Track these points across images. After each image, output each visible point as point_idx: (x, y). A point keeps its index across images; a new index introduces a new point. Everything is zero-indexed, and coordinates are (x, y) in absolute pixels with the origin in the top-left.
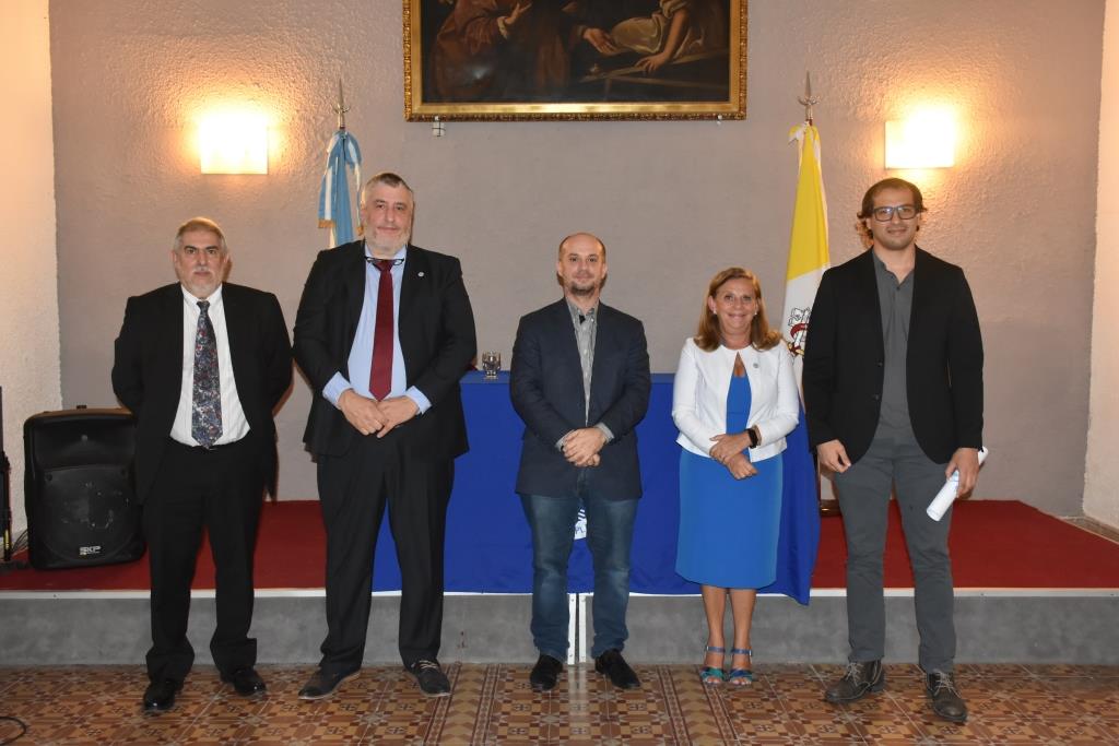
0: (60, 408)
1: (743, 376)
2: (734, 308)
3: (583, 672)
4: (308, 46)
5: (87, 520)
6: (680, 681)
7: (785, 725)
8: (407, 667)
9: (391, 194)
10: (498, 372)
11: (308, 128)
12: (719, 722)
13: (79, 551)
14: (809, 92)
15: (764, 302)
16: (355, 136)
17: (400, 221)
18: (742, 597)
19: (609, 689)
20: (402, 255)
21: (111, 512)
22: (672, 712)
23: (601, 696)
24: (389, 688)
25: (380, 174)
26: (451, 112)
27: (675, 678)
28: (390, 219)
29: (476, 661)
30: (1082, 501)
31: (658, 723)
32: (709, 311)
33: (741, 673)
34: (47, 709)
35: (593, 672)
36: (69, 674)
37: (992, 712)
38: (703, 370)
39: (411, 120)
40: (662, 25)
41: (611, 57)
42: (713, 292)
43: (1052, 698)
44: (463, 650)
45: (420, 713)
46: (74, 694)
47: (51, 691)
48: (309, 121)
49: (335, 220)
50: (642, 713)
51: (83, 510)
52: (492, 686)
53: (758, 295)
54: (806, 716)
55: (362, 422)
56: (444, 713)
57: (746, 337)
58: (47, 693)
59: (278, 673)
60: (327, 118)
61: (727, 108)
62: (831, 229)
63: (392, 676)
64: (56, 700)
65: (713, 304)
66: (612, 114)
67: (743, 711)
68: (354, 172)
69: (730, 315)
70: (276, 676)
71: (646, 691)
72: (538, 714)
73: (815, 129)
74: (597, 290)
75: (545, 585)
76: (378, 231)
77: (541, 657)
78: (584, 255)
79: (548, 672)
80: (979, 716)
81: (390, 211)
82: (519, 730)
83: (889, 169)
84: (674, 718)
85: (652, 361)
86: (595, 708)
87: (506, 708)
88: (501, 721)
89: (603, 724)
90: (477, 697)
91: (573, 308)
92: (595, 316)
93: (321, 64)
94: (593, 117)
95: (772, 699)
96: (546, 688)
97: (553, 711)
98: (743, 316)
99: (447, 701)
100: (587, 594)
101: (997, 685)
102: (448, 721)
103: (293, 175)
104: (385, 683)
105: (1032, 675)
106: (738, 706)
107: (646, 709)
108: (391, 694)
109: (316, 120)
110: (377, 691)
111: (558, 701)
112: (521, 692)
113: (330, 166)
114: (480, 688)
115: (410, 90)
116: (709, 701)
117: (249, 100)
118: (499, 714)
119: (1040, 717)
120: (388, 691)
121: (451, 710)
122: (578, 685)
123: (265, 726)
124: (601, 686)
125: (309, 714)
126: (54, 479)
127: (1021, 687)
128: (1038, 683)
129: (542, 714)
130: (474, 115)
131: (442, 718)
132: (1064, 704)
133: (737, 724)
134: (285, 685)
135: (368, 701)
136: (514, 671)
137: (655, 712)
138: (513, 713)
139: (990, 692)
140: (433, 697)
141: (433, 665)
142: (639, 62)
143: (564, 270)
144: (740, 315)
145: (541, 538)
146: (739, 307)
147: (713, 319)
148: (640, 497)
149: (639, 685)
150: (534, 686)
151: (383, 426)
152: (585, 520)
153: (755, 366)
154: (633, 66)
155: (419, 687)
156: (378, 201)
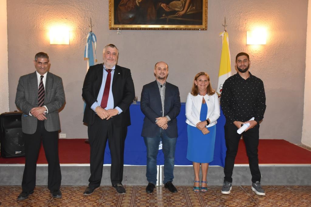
0: (9, 112)
1: (205, 103)
3: (161, 188)
4: (81, 8)
5: (18, 144)
6: (189, 190)
7: (219, 203)
8: (113, 186)
9: (112, 50)
10: (137, 102)
11: (81, 31)
12: (201, 202)
13: (15, 153)
14: (225, 22)
16: (95, 34)
18: (205, 165)
19: (168, 193)
20: (114, 68)
22: (187, 199)
23: (166, 195)
24: (105, 192)
25: (109, 44)
26: (123, 27)
27: (187, 190)
28: (111, 57)
29: (130, 185)
30: (301, 140)
31: (183, 202)
32: (195, 84)
33: (204, 188)
34: (7, 198)
35: (164, 188)
36: (13, 188)
37: (277, 199)
38: (193, 102)
39: (111, 29)
40: (183, 3)
41: (169, 12)
42: (196, 79)
43: (294, 195)
44: (127, 182)
45: (115, 199)
46: (15, 193)
47: (8, 193)
48: (81, 29)
49: (89, 58)
50: (178, 200)
51: (16, 141)
52: (135, 192)
53: (209, 80)
54: (225, 200)
55: (102, 115)
56: (121, 199)
57: (205, 92)
58: (7, 193)
59: (73, 188)
60: (86, 29)
61: (201, 27)
62: (231, 61)
63: (106, 189)
64: (10, 195)
65: (196, 82)
66: (169, 28)
67: (207, 199)
68: (94, 44)
69: (201, 86)
70: (73, 189)
71: (179, 193)
73: (227, 33)
74: (165, 78)
75: (150, 163)
76: (108, 60)
77: (149, 183)
78: (162, 68)
79: (151, 188)
80: (274, 200)
81: (111, 55)
82: (143, 204)
83: (248, 45)
84: (188, 201)
85: (181, 98)
86: (165, 198)
87: (139, 198)
88: (138, 202)
89: (167, 202)
90: (131, 195)
91: (159, 83)
92: (165, 85)
93: (85, 13)
94: (163, 29)
95: (215, 195)
96: (151, 192)
97: (153, 199)
98: (205, 86)
99: (122, 196)
100: (162, 166)
101: (279, 191)
102: (123, 202)
103: (77, 45)
104: (104, 191)
105: (288, 188)
106: (206, 197)
107: (179, 198)
108: (106, 194)
109: (84, 29)
110: (102, 193)
111: (154, 196)
112: (143, 193)
113: (87, 42)
114: (131, 192)
115: (111, 21)
116: (197, 196)
117: (64, 23)
118: (137, 200)
119: (291, 200)
120: (105, 193)
121: (123, 198)
122: (159, 192)
123: (70, 203)
124: (166, 191)
125: (83, 199)
126: (8, 132)
127: (285, 192)
128: (290, 191)
129: (150, 200)
130: (129, 28)
131: (121, 201)
132: (298, 196)
133: (206, 202)
134: (75, 191)
135: (100, 196)
136: (141, 188)
137: (182, 199)
138: (141, 200)
139: (277, 193)
140: (119, 194)
141: (120, 185)
142: (177, 13)
143: (156, 72)
144: (203, 86)
145: (149, 149)
146: (203, 83)
147: (196, 87)
148: (177, 137)
149: (177, 191)
150: (147, 192)
151: (108, 117)
152: (162, 144)
153: (208, 100)
154: (175, 14)
155: (116, 192)
156: (108, 52)
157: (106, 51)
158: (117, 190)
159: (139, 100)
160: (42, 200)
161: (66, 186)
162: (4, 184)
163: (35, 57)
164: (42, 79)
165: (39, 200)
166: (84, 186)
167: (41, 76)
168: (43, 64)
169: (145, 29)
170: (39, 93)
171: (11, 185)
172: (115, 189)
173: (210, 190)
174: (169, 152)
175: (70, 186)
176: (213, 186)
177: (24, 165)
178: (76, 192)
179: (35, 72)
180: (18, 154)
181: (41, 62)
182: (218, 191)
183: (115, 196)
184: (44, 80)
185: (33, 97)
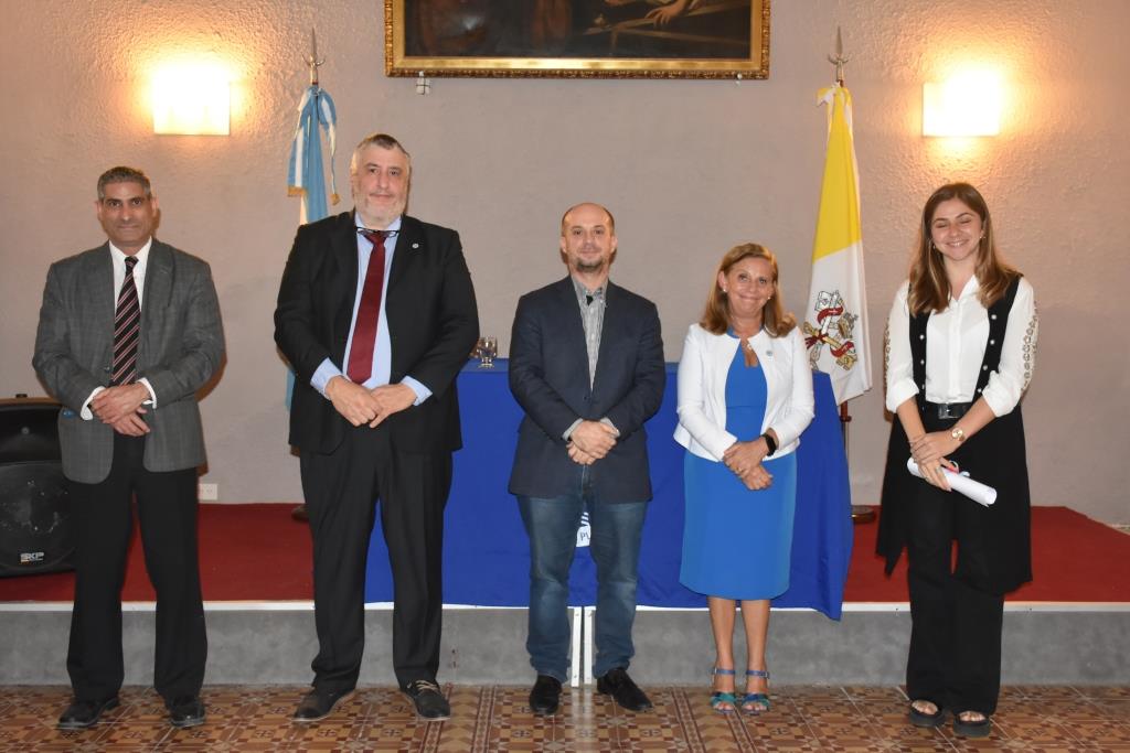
1: (755, 365)
2: (748, 290)
3: (588, 695)
5: (29, 523)
6: (697, 705)
8: (403, 688)
9: (385, 157)
10: (495, 360)
11: (276, 83)
12: (743, 749)
13: (19, 558)
14: (839, 48)
16: (329, 93)
17: (395, 187)
18: (756, 609)
19: (619, 713)
20: (396, 226)
21: (56, 514)
22: (690, 738)
23: (610, 721)
24: (372, 712)
25: (372, 135)
26: (439, 66)
27: (692, 701)
28: (384, 186)
29: (468, 683)
31: (675, 750)
32: (719, 288)
33: (756, 697)
36: (11, 696)
37: (1041, 738)
39: (392, 75)
41: (620, 6)
43: (1107, 723)
44: (455, 670)
45: (409, 739)
46: (17, 718)
48: (276, 75)
49: (306, 187)
50: (651, 736)
51: (24, 511)
52: (488, 709)
53: (775, 278)
54: (839, 742)
55: (353, 411)
56: (435, 739)
57: (756, 320)
59: (247, 695)
60: (296, 72)
61: (748, 66)
62: (862, 200)
63: (375, 698)
65: (723, 281)
66: (620, 71)
67: (769, 737)
68: (327, 134)
70: (245, 698)
71: (660, 715)
72: (541, 740)
73: (847, 91)
74: (606, 265)
75: (543, 598)
76: (370, 198)
77: (539, 677)
78: (588, 226)
79: (548, 695)
80: (1029, 741)
81: (384, 176)
83: (926, 137)
84: (693, 745)
86: (604, 734)
87: (505, 733)
88: (501, 748)
90: (472, 722)
91: (579, 287)
92: (603, 296)
93: (291, 11)
94: (597, 74)
95: (800, 725)
96: (549, 712)
97: (557, 739)
99: (439, 727)
101: (1047, 708)
102: (441, 748)
103: (259, 137)
104: (368, 706)
105: (1084, 698)
106: (762, 731)
107: (660, 736)
108: (375, 718)
109: (285, 74)
110: (359, 715)
111: (561, 726)
112: (520, 716)
113: (301, 126)
114: (474, 712)
115: (392, 42)
117: (209, 51)
118: (497, 740)
119: (1095, 743)
120: (373, 716)
121: (443, 736)
122: (582, 709)
124: (609, 710)
125: (287, 737)
127: (1073, 711)
128: (1091, 706)
129: (545, 740)
130: (463, 70)
131: (434, 746)
132: (1121, 729)
133: (763, 752)
134: (254, 708)
135: (350, 726)
136: (512, 694)
137: (671, 739)
138: (513, 740)
139: (1040, 717)
140: (426, 720)
141: (431, 687)
142: (651, 13)
144: (752, 298)
146: (752, 290)
147: (723, 297)
148: (650, 500)
149: (652, 708)
150: (534, 710)
151: (376, 416)
152: (588, 526)
153: (769, 353)
154: (643, 17)
155: (415, 711)
156: (370, 164)
157: (361, 162)
158: (417, 703)
159: (504, 352)
160: (125, 741)
161: (218, 688)
164: (129, 270)
165: (114, 741)
166: (290, 688)
167: (126, 260)
168: (126, 205)
170: (118, 325)
173: (782, 704)
174: (614, 558)
175: (235, 686)
176: (791, 688)
178: (258, 713)
179: (107, 245)
180: (30, 564)
182: (808, 708)
183: (409, 727)
184: (139, 272)
185: (97, 341)
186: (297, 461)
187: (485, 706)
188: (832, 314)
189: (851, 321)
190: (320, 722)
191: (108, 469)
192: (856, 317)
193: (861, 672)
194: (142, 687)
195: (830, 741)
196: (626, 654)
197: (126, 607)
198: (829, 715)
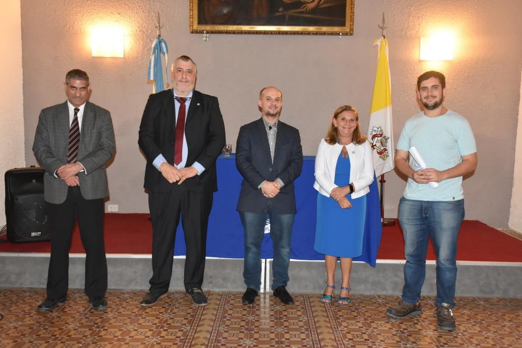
1: (347, 157)
2: (346, 124)
3: (268, 296)
5: (35, 220)
6: (313, 302)
7: (362, 323)
8: (187, 291)
9: (185, 65)
10: (231, 154)
11: (143, 35)
12: (331, 321)
13: (31, 235)
14: (384, 22)
15: (359, 122)
16: (164, 39)
17: (190, 78)
18: (346, 262)
19: (280, 305)
20: (191, 95)
22: (309, 316)
23: (275, 308)
24: (175, 302)
25: (180, 56)
26: (212, 29)
27: (311, 300)
28: (184, 77)
29: (217, 290)
30: (508, 221)
31: (302, 321)
32: (333, 125)
33: (344, 298)
34: (13, 308)
35: (272, 296)
36: (25, 292)
39: (192, 32)
41: (289, 3)
42: (336, 116)
43: (490, 313)
44: (211, 285)
45: (189, 314)
46: (26, 301)
47: (16, 300)
48: (144, 32)
49: (155, 80)
50: (294, 316)
51: (33, 215)
52: (224, 302)
53: (357, 119)
54: (372, 319)
55: (171, 176)
56: (200, 314)
57: (350, 138)
58: (14, 301)
59: (123, 293)
60: (152, 31)
61: (343, 29)
62: (392, 88)
63: (177, 296)
64: (18, 304)
65: (335, 122)
66: (289, 31)
67: (342, 316)
68: (165, 57)
69: (344, 128)
70: (122, 295)
71: (297, 306)
72: (245, 315)
73: (386, 40)
75: (250, 255)
76: (178, 83)
77: (248, 288)
78: (274, 97)
79: (251, 296)
81: (184, 73)
82: (236, 322)
83: (422, 61)
84: (309, 319)
86: (272, 313)
87: (230, 312)
88: (228, 318)
89: (275, 321)
90: (217, 307)
91: (266, 123)
92: (276, 126)
93: (150, 5)
94: (280, 33)
95: (356, 311)
96: (249, 303)
97: (252, 315)
98: (350, 128)
99: (202, 309)
100: (270, 260)
101: (464, 307)
102: (202, 318)
103: (136, 58)
104: (174, 299)
105: (481, 302)
106: (340, 313)
107: (296, 314)
109: (147, 32)
110: (170, 303)
111: (255, 310)
112: (237, 305)
113: (153, 54)
114: (218, 303)
115: (192, 18)
116: (326, 311)
117: (115, 21)
118: (227, 315)
119: (484, 322)
121: (204, 312)
122: (265, 302)
123: (116, 318)
124: (276, 303)
125: (138, 311)
126: (19, 200)
127: (475, 308)
128: (483, 306)
129: (247, 315)
130: (223, 30)
131: (200, 316)
132: (496, 316)
133: (339, 322)
134: (126, 299)
135: (165, 307)
136: (235, 295)
137: (301, 316)
138: (233, 315)
139: (460, 310)
140: (197, 305)
141: (199, 291)
142: (303, 6)
143: (263, 104)
144: (348, 128)
145: (248, 232)
146: (348, 124)
147: (335, 129)
148: (296, 213)
149: (294, 303)
150: (244, 302)
151: (180, 179)
152: (269, 225)
153: (353, 152)
154: (300, 8)
155: (193, 301)
156: (179, 68)
157: (175, 67)
160: (70, 312)
161: (113, 291)
162: (11, 286)
163: (66, 77)
164: (76, 114)
165: (65, 312)
166: (142, 291)
167: (75, 109)
168: (78, 90)
169: (249, 33)
170: (70, 137)
171: (22, 288)
172: (190, 297)
174: (281, 237)
175: (118, 290)
176: (354, 295)
177: (48, 255)
178: (127, 301)
179: (66, 102)
180: (35, 237)
181: (76, 86)
182: (361, 304)
183: (190, 308)
184: (80, 115)
185: (61, 143)
186: (147, 195)
187: (223, 300)
188: (378, 137)
189: (386, 140)
190: (153, 306)
191: (65, 198)
192: (389, 138)
193: (385, 289)
194: (80, 289)
195: (369, 318)
196: (285, 280)
197: (71, 255)
198: (370, 307)
